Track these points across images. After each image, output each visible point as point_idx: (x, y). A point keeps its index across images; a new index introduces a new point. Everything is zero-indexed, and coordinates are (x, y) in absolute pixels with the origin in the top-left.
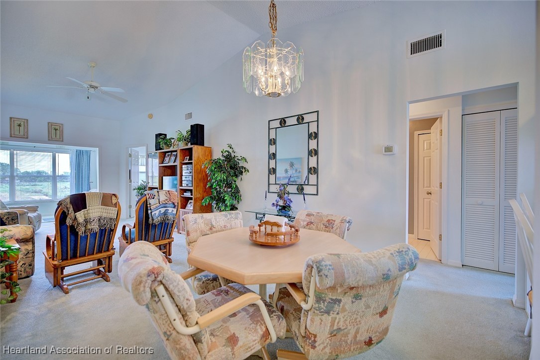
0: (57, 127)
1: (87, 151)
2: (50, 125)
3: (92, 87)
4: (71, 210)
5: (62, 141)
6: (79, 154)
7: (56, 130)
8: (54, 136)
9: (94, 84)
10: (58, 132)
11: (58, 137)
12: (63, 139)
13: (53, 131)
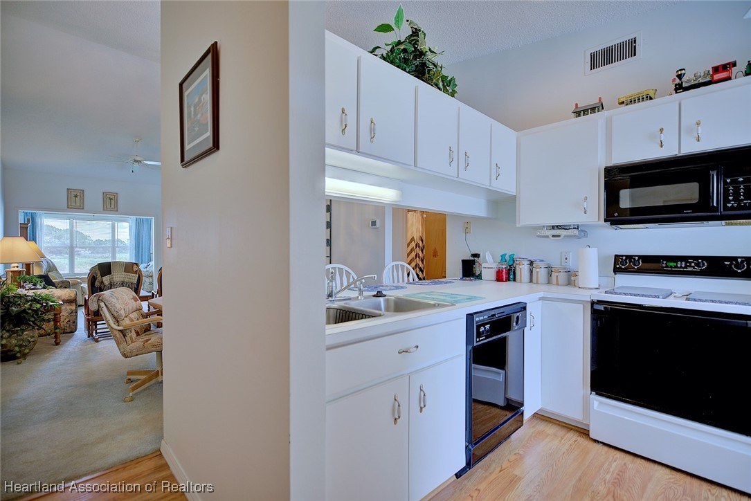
0: (111, 197)
1: (147, 219)
2: (105, 195)
3: (136, 161)
4: (99, 274)
5: (117, 211)
6: (139, 223)
7: (111, 199)
8: (108, 206)
9: (137, 158)
10: (113, 201)
11: (113, 206)
12: (118, 209)
13: (108, 201)
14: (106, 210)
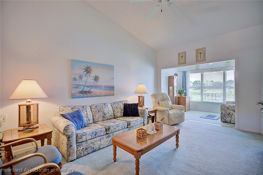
0: (201, 51)
2: (197, 51)
7: (200, 53)
8: (199, 59)
10: (202, 54)
11: (202, 58)
12: (205, 59)
13: (199, 55)
14: (198, 61)
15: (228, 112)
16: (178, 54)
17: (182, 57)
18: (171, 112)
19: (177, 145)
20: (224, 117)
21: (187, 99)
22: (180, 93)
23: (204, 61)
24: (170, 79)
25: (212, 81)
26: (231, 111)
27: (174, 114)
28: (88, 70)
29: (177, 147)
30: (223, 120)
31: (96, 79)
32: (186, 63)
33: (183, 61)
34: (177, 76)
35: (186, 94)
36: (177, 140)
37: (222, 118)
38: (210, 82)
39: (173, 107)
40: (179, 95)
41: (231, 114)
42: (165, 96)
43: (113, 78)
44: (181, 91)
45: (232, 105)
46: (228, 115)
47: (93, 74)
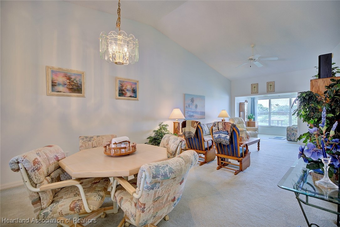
0: (271, 84)
2: (268, 83)
7: (271, 86)
8: (269, 90)
10: (272, 86)
11: (272, 89)
12: (274, 90)
13: (270, 86)
14: (268, 92)
15: (292, 133)
16: (251, 85)
17: (255, 87)
18: (247, 132)
19: (259, 149)
20: (289, 137)
21: (256, 124)
22: (249, 118)
23: (273, 92)
24: (241, 105)
25: (277, 105)
26: (295, 132)
27: (250, 133)
28: (192, 101)
29: (259, 150)
30: (288, 139)
31: (196, 106)
32: (258, 93)
33: (256, 91)
34: (247, 102)
35: (254, 120)
36: (259, 146)
37: (287, 137)
38: (274, 106)
39: (247, 129)
40: (248, 120)
41: (295, 134)
42: (241, 120)
43: (205, 106)
44: (251, 116)
45: (295, 127)
46: (292, 135)
47: (195, 103)
